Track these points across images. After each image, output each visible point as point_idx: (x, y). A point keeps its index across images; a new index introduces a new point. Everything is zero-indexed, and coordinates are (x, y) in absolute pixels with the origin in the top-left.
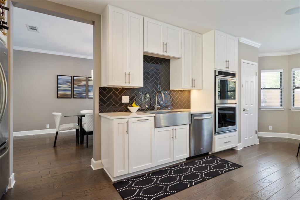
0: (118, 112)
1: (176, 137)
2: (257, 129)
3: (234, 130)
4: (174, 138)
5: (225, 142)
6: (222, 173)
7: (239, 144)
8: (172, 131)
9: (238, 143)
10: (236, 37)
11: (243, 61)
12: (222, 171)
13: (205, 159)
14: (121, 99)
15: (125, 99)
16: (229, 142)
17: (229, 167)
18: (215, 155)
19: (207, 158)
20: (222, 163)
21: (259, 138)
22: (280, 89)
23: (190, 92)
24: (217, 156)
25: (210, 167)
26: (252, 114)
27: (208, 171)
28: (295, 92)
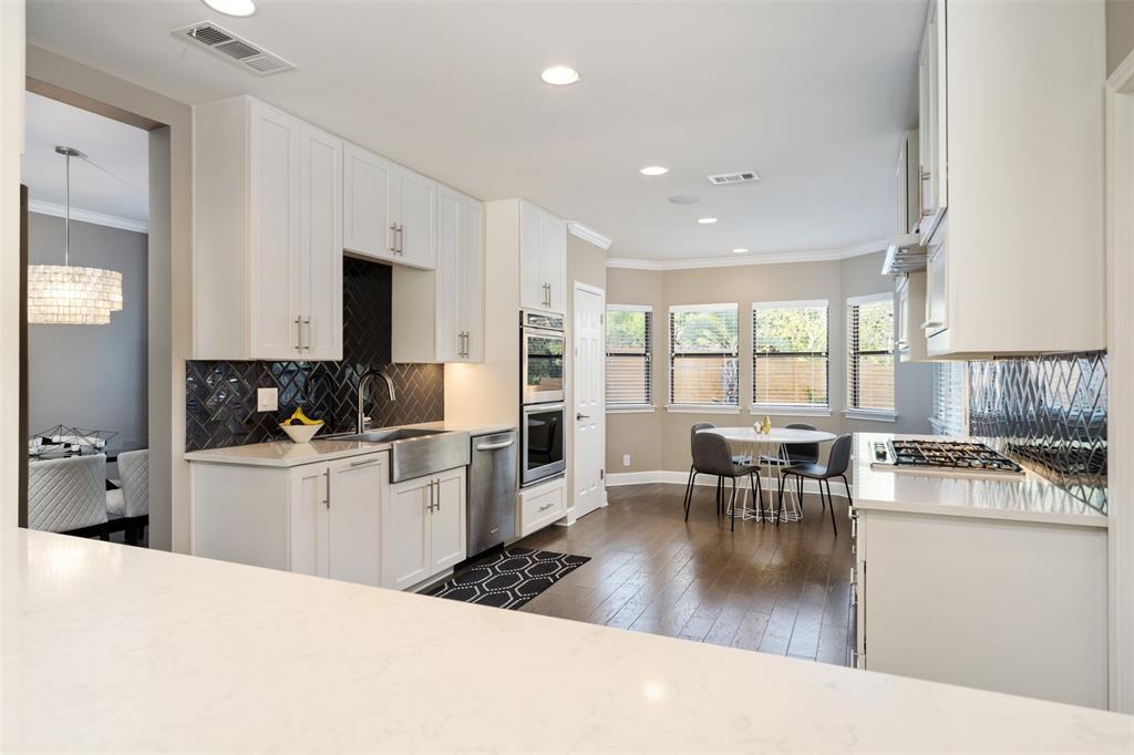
0: (246, 444)
1: (438, 505)
2: (603, 468)
3: (558, 474)
4: (435, 508)
5: (542, 509)
6: (556, 580)
7: (569, 510)
8: (429, 488)
9: (568, 507)
10: (561, 218)
11: (577, 284)
12: (553, 576)
13: (502, 560)
14: (254, 400)
15: (267, 399)
16: (549, 506)
17: (564, 566)
18: (522, 546)
19: (506, 557)
20: (545, 561)
21: (607, 489)
22: (645, 355)
23: (443, 369)
24: (524, 546)
25: (522, 572)
26: (593, 427)
27: (522, 582)
28: (675, 364)
